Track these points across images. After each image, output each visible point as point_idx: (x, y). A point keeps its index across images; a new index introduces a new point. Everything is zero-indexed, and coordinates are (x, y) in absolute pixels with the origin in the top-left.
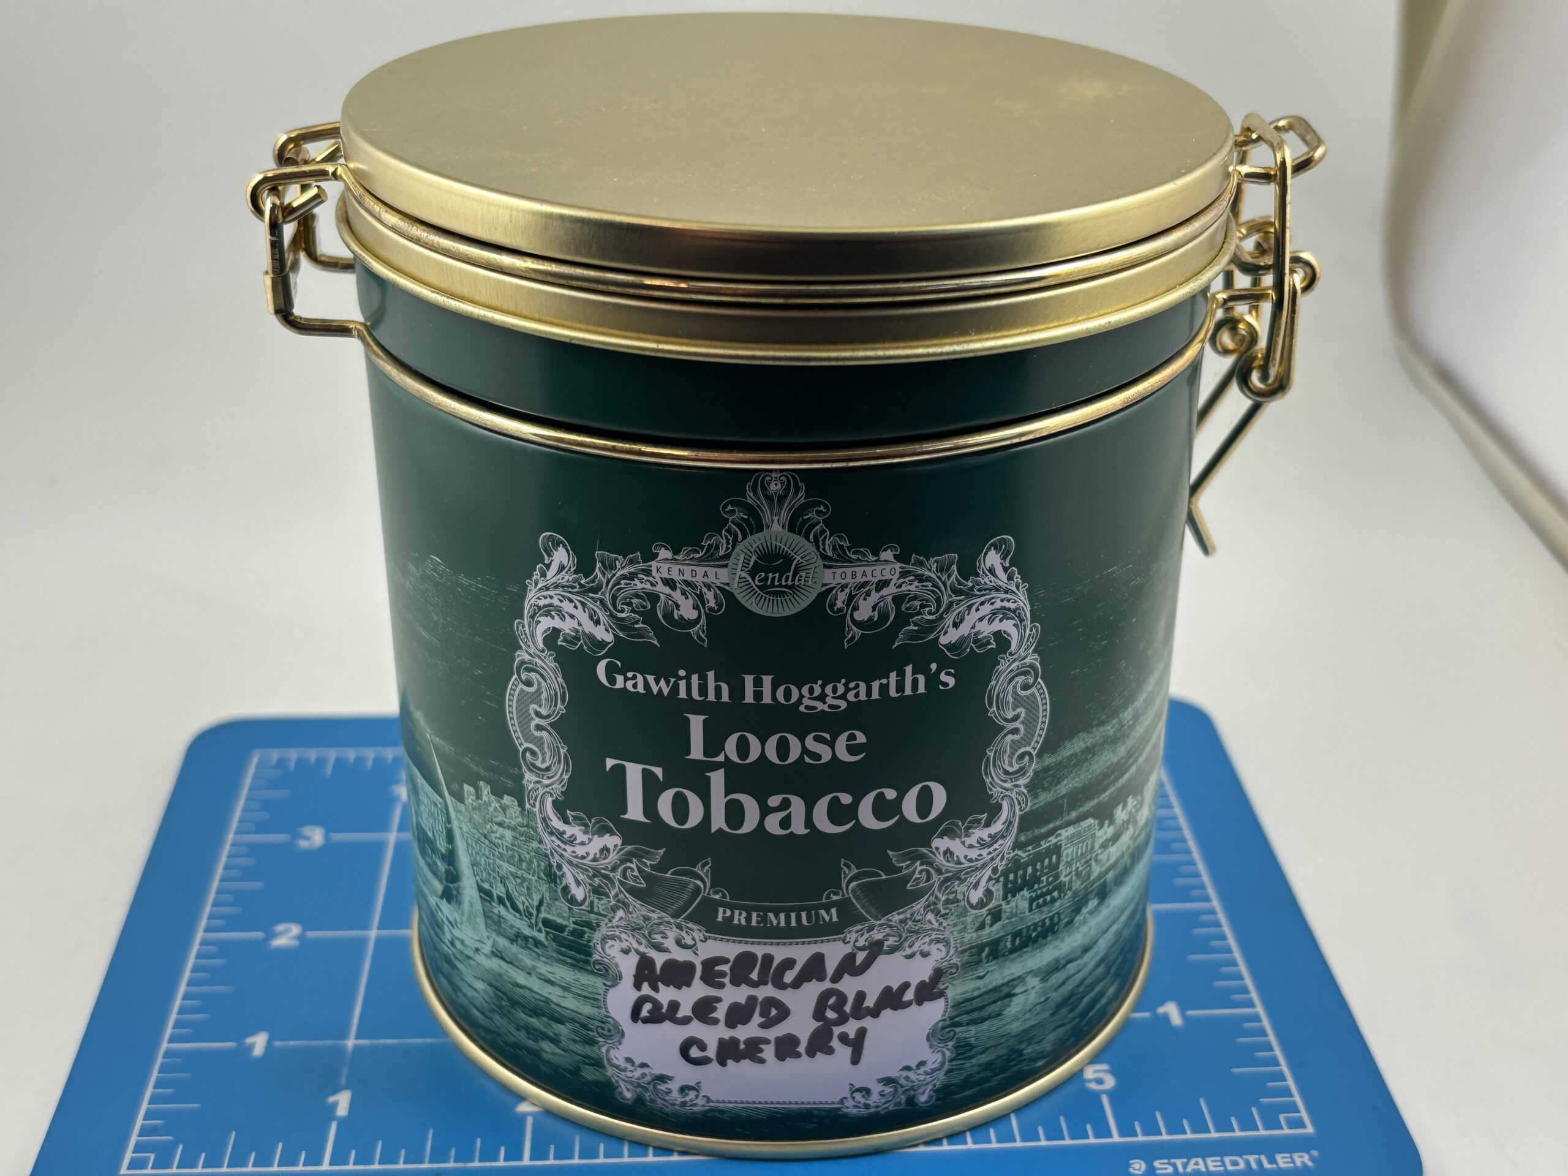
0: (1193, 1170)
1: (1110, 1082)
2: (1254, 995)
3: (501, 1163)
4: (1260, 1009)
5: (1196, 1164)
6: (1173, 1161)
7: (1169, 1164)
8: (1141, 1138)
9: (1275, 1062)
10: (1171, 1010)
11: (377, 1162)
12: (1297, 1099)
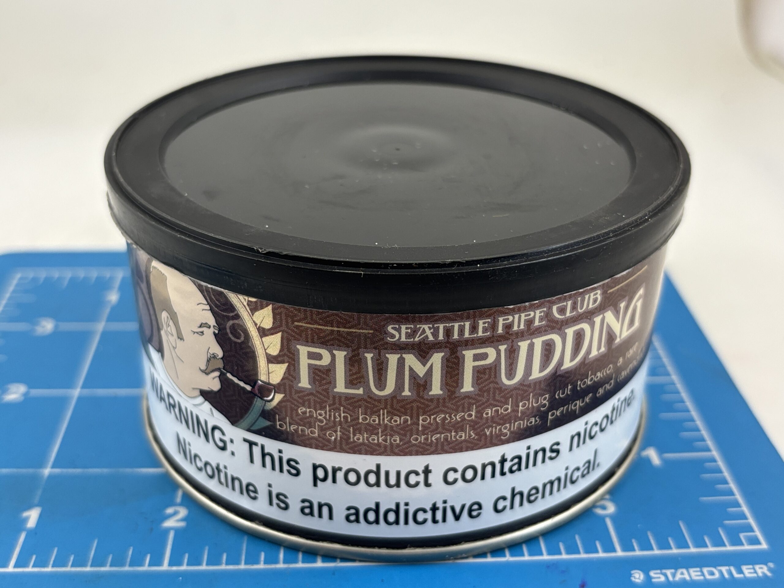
0: (680, 578)
1: (611, 508)
2: (710, 443)
3: (146, 568)
4: (715, 453)
5: (682, 575)
6: (664, 571)
7: (662, 573)
8: (638, 553)
9: (731, 493)
10: (652, 454)
11: (50, 566)
12: (751, 521)
